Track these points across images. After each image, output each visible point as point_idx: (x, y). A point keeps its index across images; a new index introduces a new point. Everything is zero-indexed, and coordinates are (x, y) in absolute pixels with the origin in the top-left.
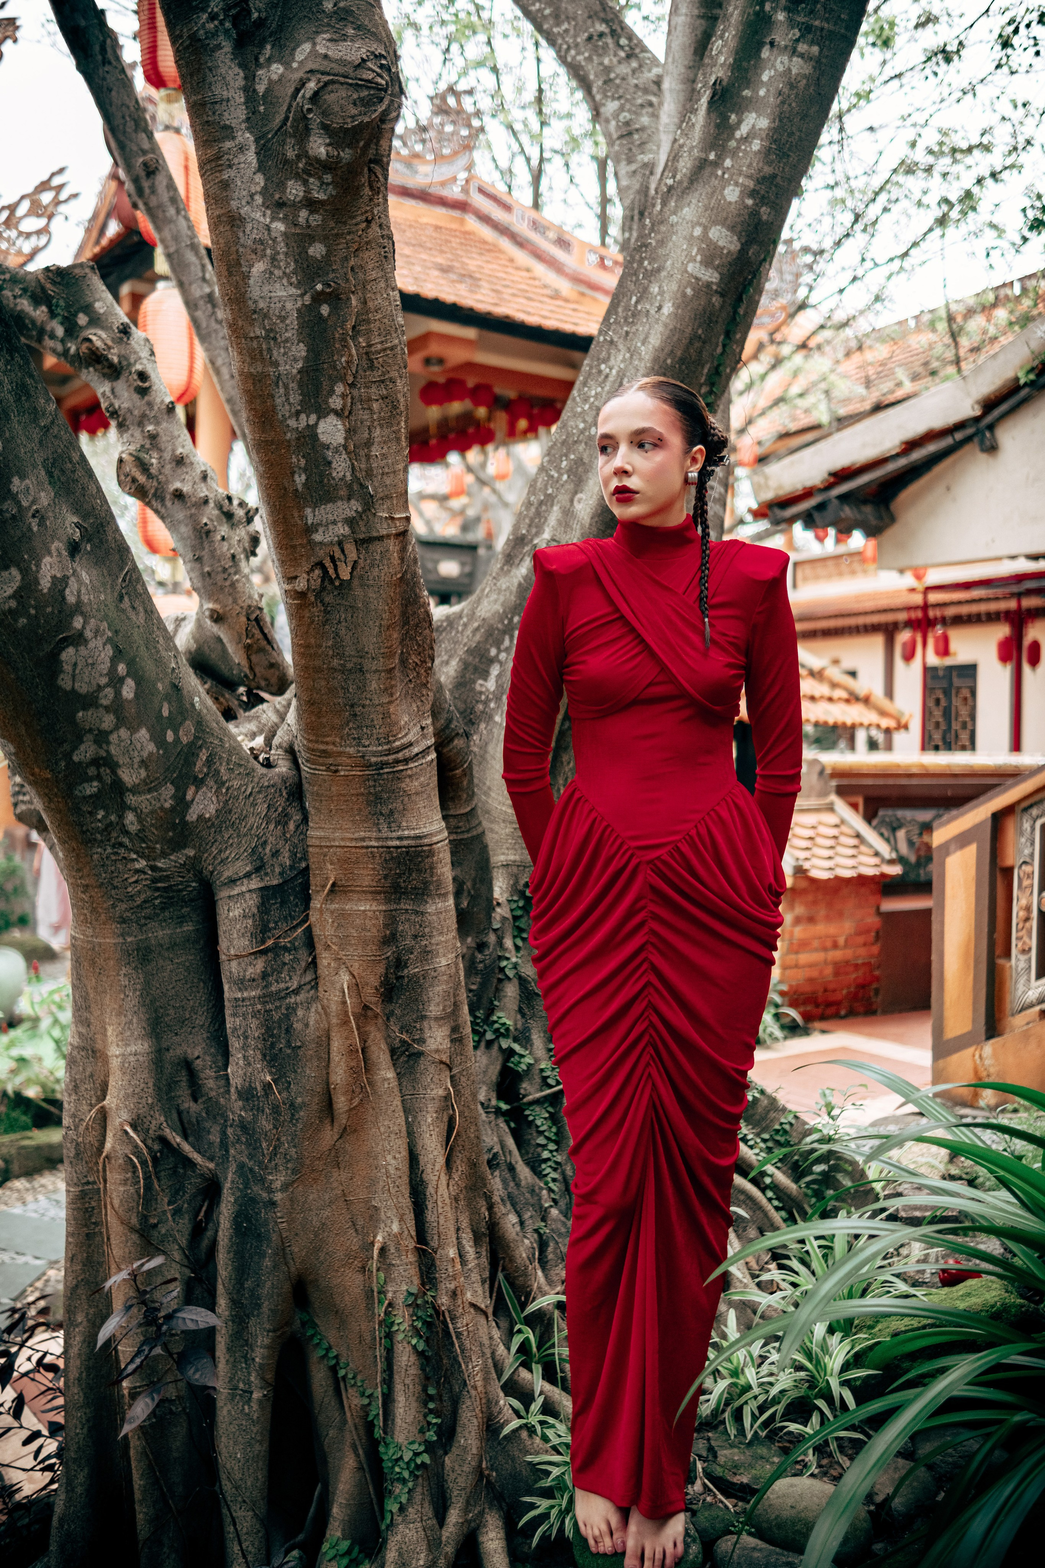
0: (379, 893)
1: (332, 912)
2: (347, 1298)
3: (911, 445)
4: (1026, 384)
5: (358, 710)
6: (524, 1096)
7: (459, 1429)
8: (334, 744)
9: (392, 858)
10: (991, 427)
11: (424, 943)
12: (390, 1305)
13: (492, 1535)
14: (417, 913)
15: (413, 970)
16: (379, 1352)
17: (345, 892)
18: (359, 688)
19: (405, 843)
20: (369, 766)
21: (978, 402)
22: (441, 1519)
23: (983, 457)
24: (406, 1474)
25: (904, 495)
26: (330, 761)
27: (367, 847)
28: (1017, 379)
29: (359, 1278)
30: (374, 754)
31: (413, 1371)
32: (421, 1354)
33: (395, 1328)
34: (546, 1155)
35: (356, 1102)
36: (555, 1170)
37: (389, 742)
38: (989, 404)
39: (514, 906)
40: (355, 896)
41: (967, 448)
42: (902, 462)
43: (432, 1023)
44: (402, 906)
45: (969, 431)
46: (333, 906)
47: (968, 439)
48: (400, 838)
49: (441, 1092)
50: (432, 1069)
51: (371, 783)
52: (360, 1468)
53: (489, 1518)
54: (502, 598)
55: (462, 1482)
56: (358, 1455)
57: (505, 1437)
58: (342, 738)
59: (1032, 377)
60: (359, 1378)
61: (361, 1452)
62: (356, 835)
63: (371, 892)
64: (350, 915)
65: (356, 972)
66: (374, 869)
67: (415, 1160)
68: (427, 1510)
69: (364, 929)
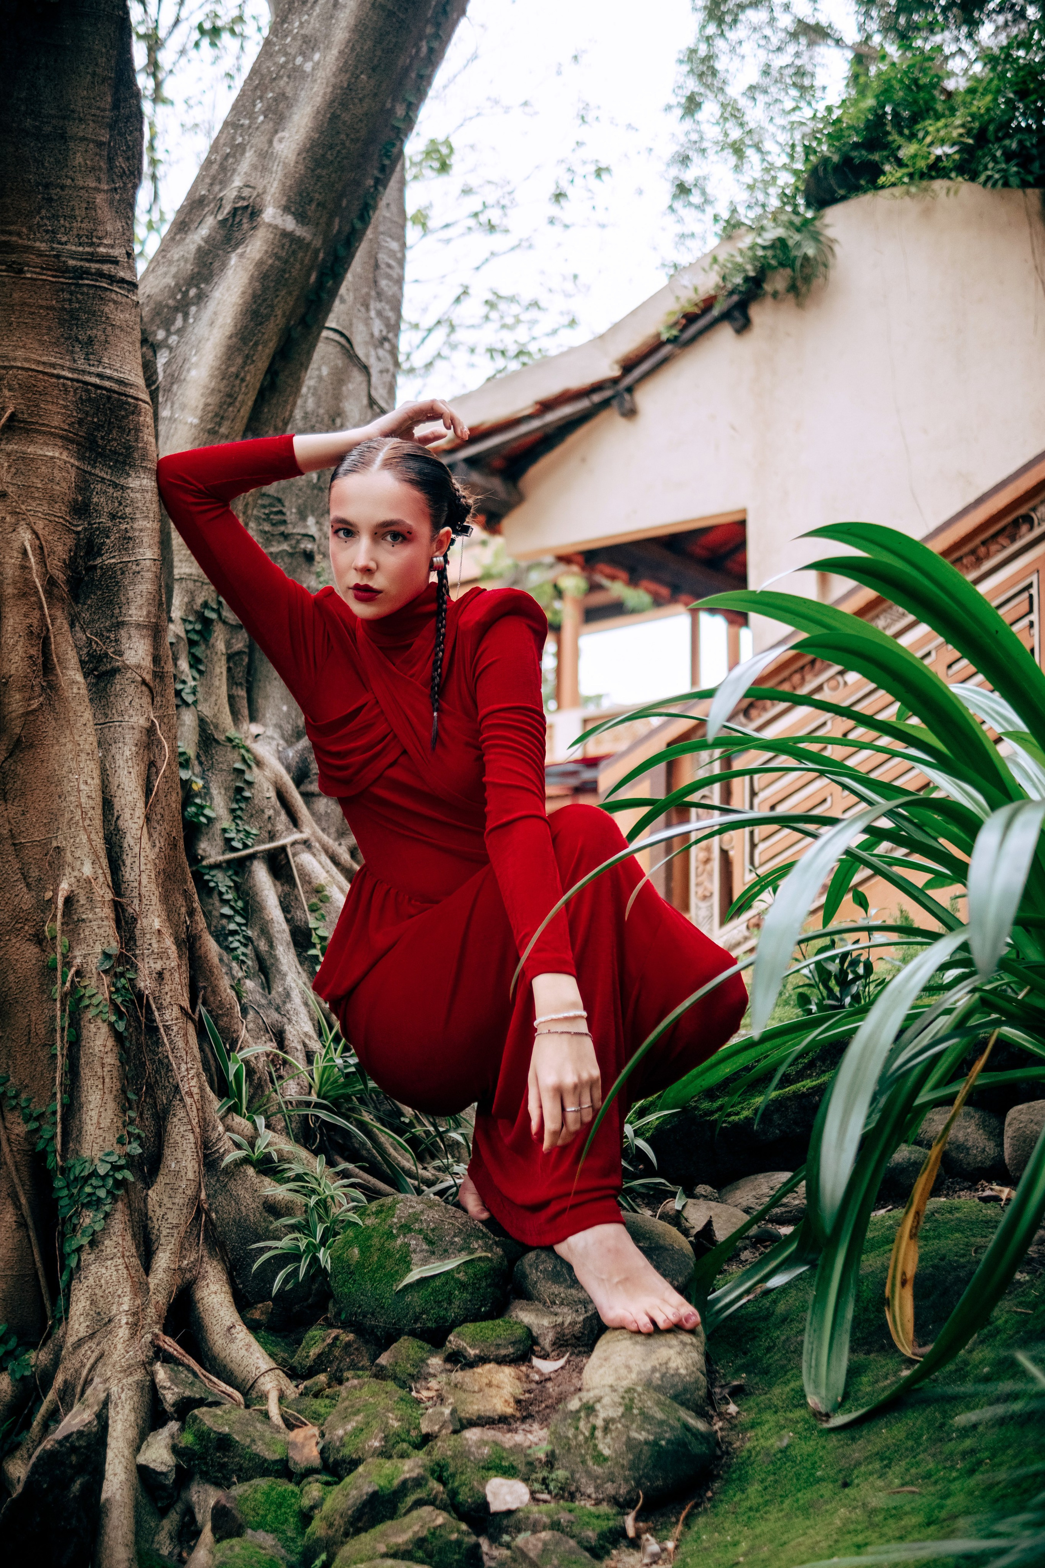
0: (72, 441)
1: (9, 455)
2: (11, 978)
3: (546, 406)
4: (669, 341)
5: (54, 192)
6: (203, 858)
7: (167, 1151)
8: (19, 234)
9: (89, 400)
10: (630, 390)
11: (123, 527)
12: (78, 973)
13: (213, 1287)
14: (115, 485)
15: (108, 560)
16: (59, 1049)
17: (28, 431)
18: (58, 162)
19: (107, 384)
20: (65, 270)
21: (617, 362)
22: (147, 1268)
23: (620, 422)
24: (102, 1193)
25: (534, 471)
26: (14, 257)
27: (58, 377)
28: (658, 335)
29: (31, 951)
30: (73, 255)
31: (111, 1060)
32: (118, 1037)
33: (86, 1002)
34: (232, 927)
35: (35, 704)
36: (246, 946)
37: (92, 244)
38: (628, 366)
39: (190, 627)
40: (41, 439)
41: (604, 415)
42: (536, 424)
43: (133, 631)
44: (97, 471)
45: (607, 393)
46: (9, 447)
47: (605, 404)
48: (100, 376)
49: (142, 722)
50: (131, 689)
51: (67, 296)
52: (21, 1224)
53: (209, 1268)
55: (173, 1218)
56: (18, 1206)
57: (227, 1166)
58: (30, 229)
59: (675, 332)
60: (24, 1096)
61: (23, 1201)
62: (44, 359)
63: (61, 437)
64: (32, 460)
65: (40, 532)
66: (65, 407)
67: (107, 804)
68: (129, 1244)
69: (52, 481)
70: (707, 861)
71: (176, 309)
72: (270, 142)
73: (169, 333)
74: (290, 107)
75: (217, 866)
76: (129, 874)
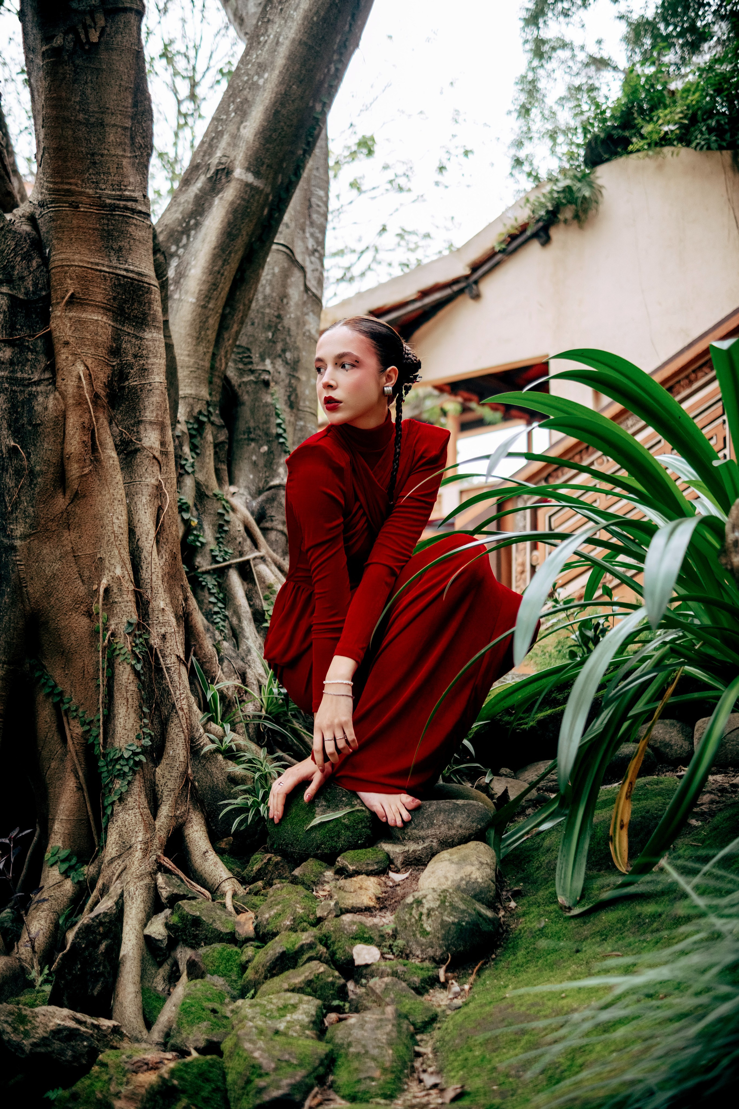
0: (109, 310)
1: (70, 319)
2: (73, 638)
3: (424, 293)
4: (500, 251)
5: (97, 158)
6: (198, 568)
7: (168, 744)
8: (76, 185)
9: (120, 285)
10: (476, 282)
11: (141, 362)
12: (113, 635)
13: (195, 828)
14: (137, 337)
15: (133, 382)
16: (102, 681)
17: (82, 304)
18: (99, 140)
19: (131, 275)
20: (104, 206)
21: (469, 266)
22: (155, 816)
23: (470, 302)
24: (126, 769)
25: (418, 334)
26: (73, 199)
27: (101, 271)
28: (493, 248)
29: (84, 621)
30: (109, 197)
31: (132, 687)
32: (137, 674)
33: (117, 652)
34: (216, 609)
35: (86, 470)
36: (224, 621)
37: (121, 190)
38: (475, 267)
39: (190, 426)
40: (90, 309)
41: (460, 299)
42: (418, 305)
43: (148, 426)
44: (125, 329)
45: (462, 285)
46: (71, 314)
47: (461, 291)
48: (126, 270)
49: (153, 481)
50: (146, 462)
51: (106, 222)
52: (80, 788)
53: (193, 816)
54: (181, 209)
55: (171, 785)
56: (77, 778)
57: (205, 754)
58: (83, 181)
59: (503, 246)
60: (81, 710)
61: (80, 774)
62: (92, 260)
63: (103, 308)
64: (85, 322)
65: (89, 366)
66: (105, 289)
67: (132, 532)
68: (143, 801)
69: (97, 334)
70: (523, 572)
71: (183, 233)
72: (238, 129)
73: (178, 248)
74: (250, 107)
75: (207, 572)
76: (145, 575)
